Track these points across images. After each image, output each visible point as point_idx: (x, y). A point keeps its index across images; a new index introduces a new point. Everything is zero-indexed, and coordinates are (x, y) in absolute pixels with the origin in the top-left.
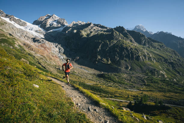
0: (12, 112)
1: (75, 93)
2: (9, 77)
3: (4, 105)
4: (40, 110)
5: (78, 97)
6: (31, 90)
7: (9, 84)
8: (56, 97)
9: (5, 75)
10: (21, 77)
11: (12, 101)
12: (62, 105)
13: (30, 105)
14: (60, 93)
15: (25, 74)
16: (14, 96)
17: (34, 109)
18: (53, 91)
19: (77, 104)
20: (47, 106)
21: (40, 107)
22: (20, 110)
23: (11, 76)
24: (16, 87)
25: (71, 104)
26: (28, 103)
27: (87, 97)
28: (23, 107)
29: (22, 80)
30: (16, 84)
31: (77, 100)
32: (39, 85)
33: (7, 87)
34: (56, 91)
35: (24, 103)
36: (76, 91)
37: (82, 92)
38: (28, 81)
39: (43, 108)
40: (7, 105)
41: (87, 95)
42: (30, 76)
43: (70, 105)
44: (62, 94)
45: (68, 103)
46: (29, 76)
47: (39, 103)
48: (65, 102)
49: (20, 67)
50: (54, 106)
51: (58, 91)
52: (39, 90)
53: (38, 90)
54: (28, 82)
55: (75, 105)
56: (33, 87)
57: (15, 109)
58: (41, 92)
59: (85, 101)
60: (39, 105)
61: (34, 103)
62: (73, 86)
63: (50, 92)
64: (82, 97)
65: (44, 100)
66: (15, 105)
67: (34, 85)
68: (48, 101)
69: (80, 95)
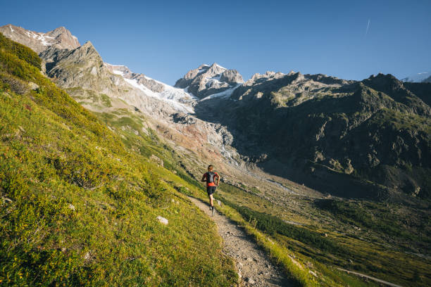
0: (107, 275)
1: (245, 249)
2: (117, 197)
3: (97, 257)
4: (160, 279)
5: (250, 260)
6: (151, 229)
7: (113, 213)
8: (200, 253)
9: (112, 193)
10: (139, 198)
11: (111, 250)
12: (210, 274)
13: (142, 265)
14: (210, 243)
15: (146, 192)
16: (117, 237)
17: (149, 274)
18: (197, 236)
19: (247, 280)
20: (177, 272)
21: (163, 272)
22: (121, 274)
23: (121, 196)
24: (124, 219)
25: (231, 275)
26: (140, 259)
27: (273, 265)
28: (128, 266)
29: (138, 206)
30: (124, 214)
31: (247, 269)
32: (169, 219)
33: (110, 219)
34: (203, 238)
35: (132, 258)
36: (248, 243)
37: (261, 249)
38: (149, 207)
39: (168, 275)
40: (101, 258)
41: (275, 258)
42: (154, 196)
43: (228, 278)
44: (215, 245)
45: (224, 272)
46: (152, 197)
47: (162, 261)
48: (217, 266)
49: (140, 176)
50: (193, 273)
51: (206, 237)
52: (167, 229)
53: (165, 231)
54: (148, 211)
55: (239, 280)
56: (157, 223)
57: (115, 269)
58: (171, 236)
59: (267, 274)
60: (159, 265)
61: (152, 259)
62: (243, 229)
63: (188, 238)
64: (262, 262)
65: (173, 256)
66: (115, 260)
67: (160, 218)
68: (182, 259)
69: (257, 257)
